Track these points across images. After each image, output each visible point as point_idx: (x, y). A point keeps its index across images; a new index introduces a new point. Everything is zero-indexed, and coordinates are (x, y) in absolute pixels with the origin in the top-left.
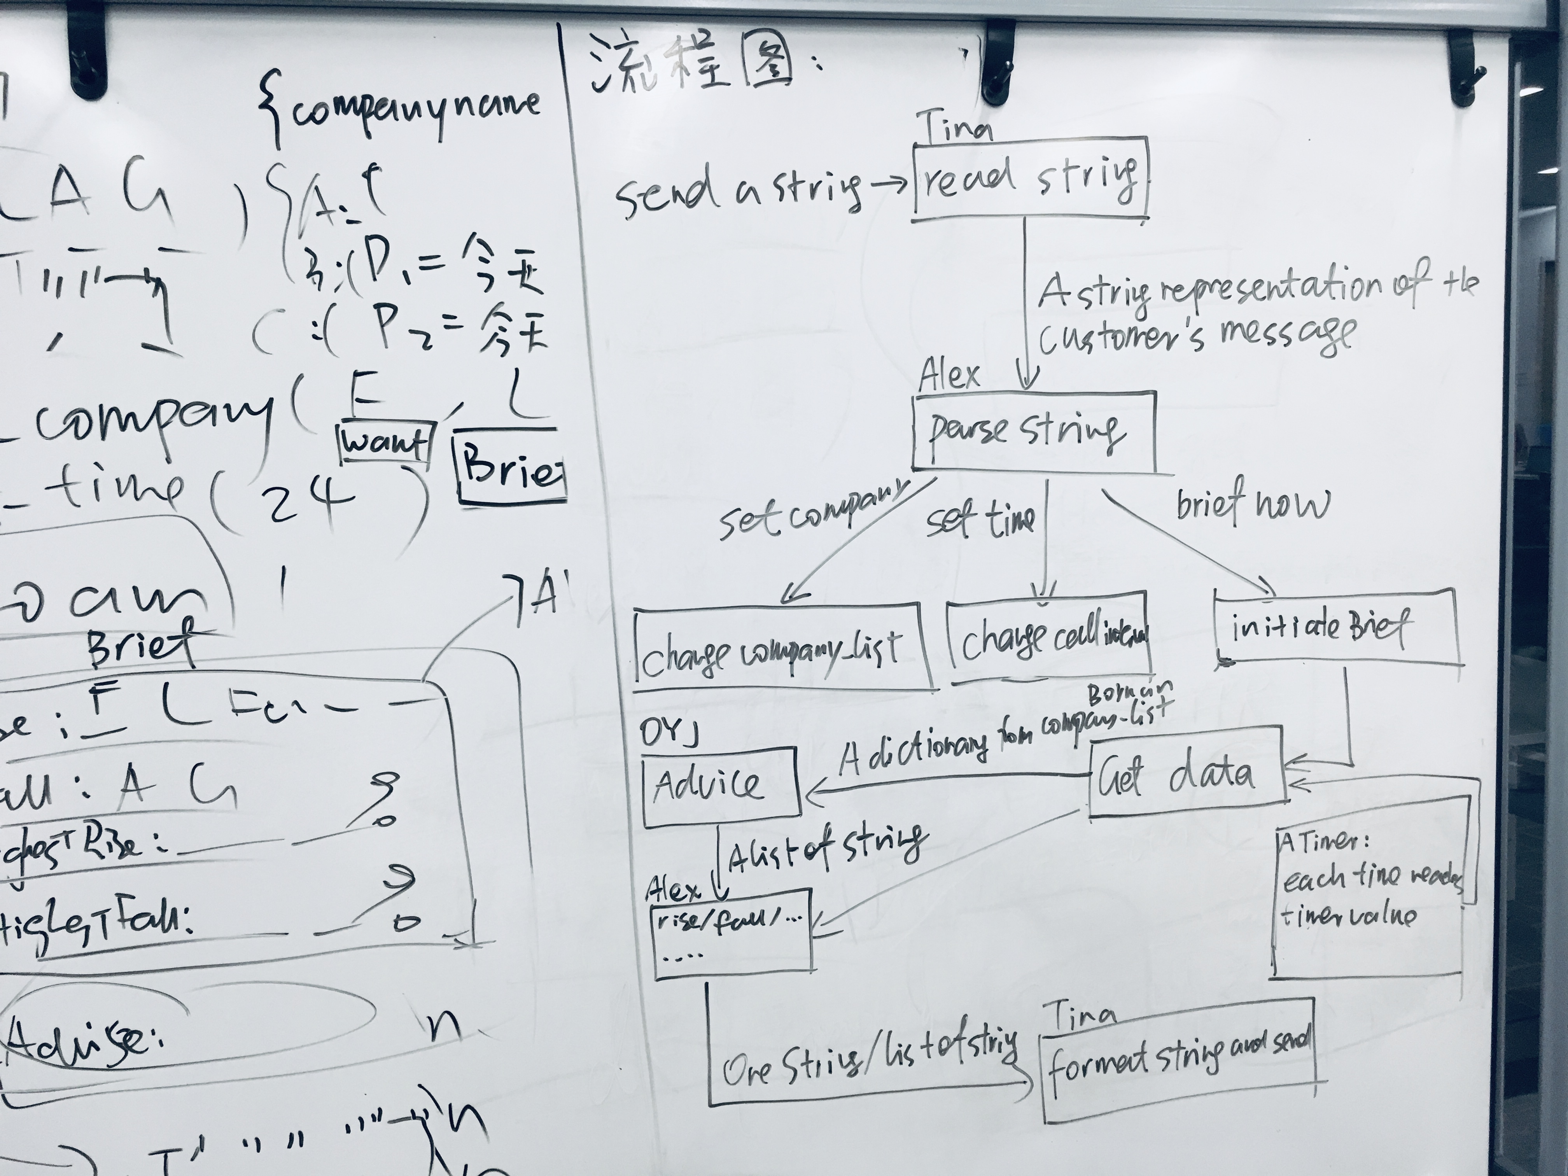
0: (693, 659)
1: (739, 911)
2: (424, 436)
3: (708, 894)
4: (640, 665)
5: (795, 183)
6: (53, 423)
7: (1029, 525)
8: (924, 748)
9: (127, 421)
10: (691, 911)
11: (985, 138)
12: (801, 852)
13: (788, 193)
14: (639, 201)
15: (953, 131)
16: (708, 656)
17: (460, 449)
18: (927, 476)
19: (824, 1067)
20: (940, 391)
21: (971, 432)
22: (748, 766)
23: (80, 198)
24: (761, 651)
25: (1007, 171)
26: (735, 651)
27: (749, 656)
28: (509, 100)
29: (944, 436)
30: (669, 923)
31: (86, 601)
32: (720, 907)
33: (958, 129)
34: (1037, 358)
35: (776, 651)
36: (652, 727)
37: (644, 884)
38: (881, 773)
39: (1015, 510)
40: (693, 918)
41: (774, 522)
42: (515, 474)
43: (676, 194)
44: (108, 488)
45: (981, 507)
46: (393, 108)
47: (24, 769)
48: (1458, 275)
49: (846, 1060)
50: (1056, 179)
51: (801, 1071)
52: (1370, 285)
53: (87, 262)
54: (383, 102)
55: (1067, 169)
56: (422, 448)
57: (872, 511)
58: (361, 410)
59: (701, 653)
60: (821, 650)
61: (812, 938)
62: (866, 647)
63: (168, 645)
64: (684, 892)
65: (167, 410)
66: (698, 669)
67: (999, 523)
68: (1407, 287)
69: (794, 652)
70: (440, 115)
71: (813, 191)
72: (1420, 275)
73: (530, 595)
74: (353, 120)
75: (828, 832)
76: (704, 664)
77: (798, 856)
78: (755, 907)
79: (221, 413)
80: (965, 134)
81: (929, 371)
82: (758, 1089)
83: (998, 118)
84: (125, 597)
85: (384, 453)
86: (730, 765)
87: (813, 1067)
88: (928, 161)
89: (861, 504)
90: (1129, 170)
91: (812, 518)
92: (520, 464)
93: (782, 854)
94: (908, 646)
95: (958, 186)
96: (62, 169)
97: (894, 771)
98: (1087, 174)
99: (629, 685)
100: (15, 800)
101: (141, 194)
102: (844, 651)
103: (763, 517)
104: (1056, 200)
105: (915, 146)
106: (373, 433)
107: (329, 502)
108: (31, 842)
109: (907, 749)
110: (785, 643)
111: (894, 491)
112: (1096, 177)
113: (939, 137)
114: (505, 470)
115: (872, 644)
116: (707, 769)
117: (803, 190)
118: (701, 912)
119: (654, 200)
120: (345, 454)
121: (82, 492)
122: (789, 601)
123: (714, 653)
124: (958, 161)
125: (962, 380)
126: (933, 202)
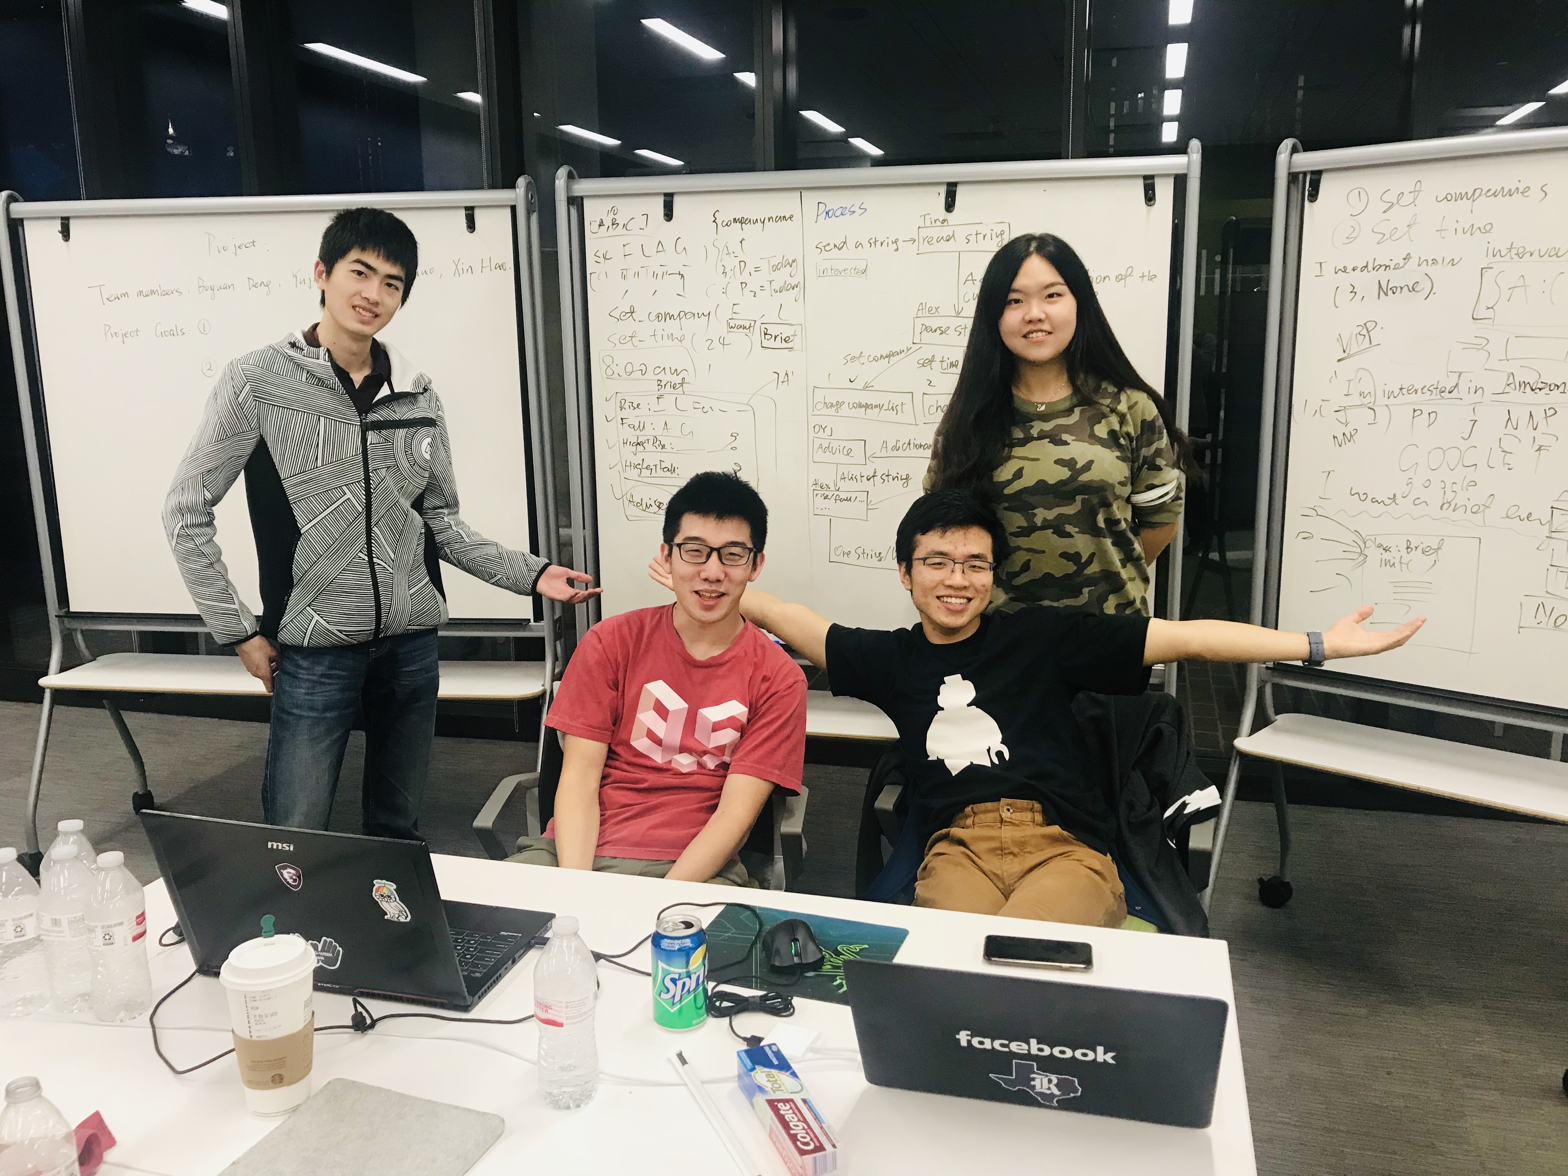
0: (832, 405)
1: (843, 496)
2: (752, 325)
3: (833, 488)
4: (814, 407)
5: (876, 241)
6: (653, 317)
8: (912, 446)
9: (672, 317)
10: (827, 493)
11: (946, 223)
12: (865, 478)
13: (873, 245)
14: (823, 248)
15: (933, 222)
16: (837, 405)
17: (763, 329)
18: (918, 346)
19: (869, 556)
20: (924, 315)
21: (935, 331)
22: (849, 445)
23: (664, 251)
24: (855, 405)
25: (953, 235)
26: (846, 404)
27: (851, 406)
28: (784, 217)
29: (925, 332)
30: (819, 496)
31: (657, 371)
32: (836, 493)
33: (935, 221)
34: (962, 304)
35: (860, 406)
36: (817, 428)
37: (812, 482)
38: (895, 453)
39: (951, 360)
40: (827, 495)
41: (862, 360)
42: (778, 338)
43: (835, 246)
44: (665, 337)
45: (938, 358)
46: (750, 221)
47: (638, 419)
48: (1146, 274)
49: (877, 555)
50: (973, 238)
51: (861, 556)
52: (1105, 278)
53: (664, 269)
54: (747, 219)
55: (977, 234)
56: (752, 328)
57: (897, 358)
58: (735, 316)
59: (835, 404)
60: (876, 406)
61: (868, 509)
62: (893, 407)
63: (678, 386)
64: (824, 486)
65: (682, 314)
66: (834, 409)
67: (945, 365)
68: (1122, 279)
69: (867, 406)
70: (764, 222)
71: (882, 244)
72: (1128, 274)
73: (781, 380)
74: (738, 225)
75: (875, 472)
76: (836, 407)
78: (848, 495)
79: (696, 315)
80: (938, 223)
81: (920, 308)
82: (845, 559)
83: (952, 218)
84: (667, 370)
85: (741, 330)
86: (842, 444)
87: (865, 555)
88: (924, 233)
89: (893, 355)
90: (1001, 234)
91: (875, 360)
92: (780, 335)
93: (859, 478)
94: (908, 407)
95: (934, 241)
96: (660, 242)
97: (900, 453)
98: (984, 236)
99: (810, 412)
100: (636, 428)
101: (680, 248)
102: (885, 407)
103: (859, 358)
104: (972, 245)
105: (919, 227)
106: (738, 323)
107: (724, 345)
108: (639, 441)
109: (906, 445)
110: (864, 403)
111: (905, 351)
112: (988, 237)
113: (928, 224)
114: (775, 337)
116: (835, 445)
117: (878, 244)
118: (830, 494)
119: (827, 248)
120: (729, 330)
121: (659, 338)
122: (866, 387)
123: (839, 404)
124: (935, 232)
125: (933, 311)
126: (925, 247)
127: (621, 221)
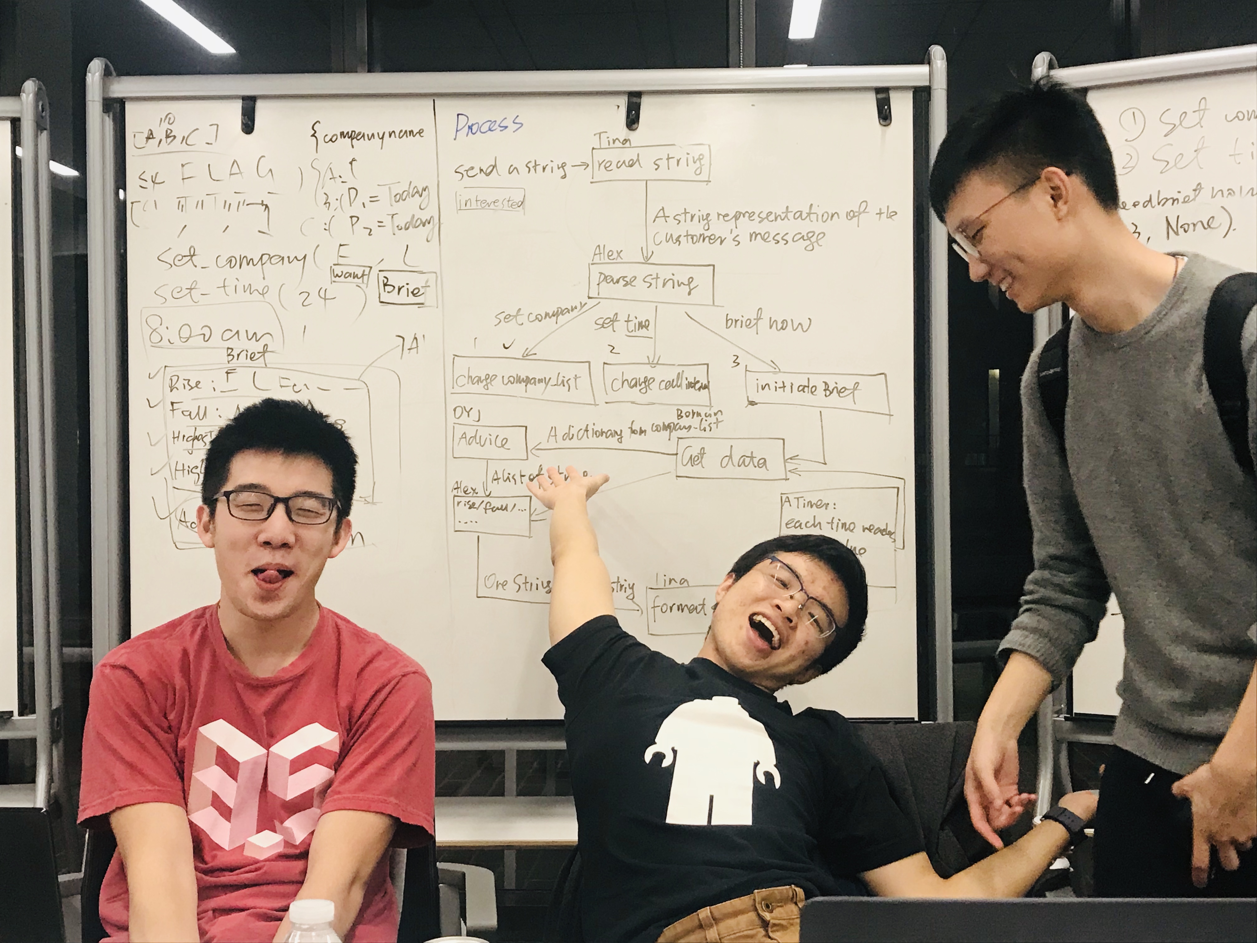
0: (479, 380)
1: (496, 503)
2: (366, 273)
3: (481, 493)
4: (455, 381)
5: (536, 165)
6: (222, 261)
7: (647, 327)
8: (590, 433)
9: (250, 261)
10: (473, 500)
11: (628, 144)
12: (527, 478)
13: (532, 170)
14: (465, 173)
15: (611, 142)
16: (486, 379)
17: (381, 279)
18: (595, 302)
19: (534, 587)
20: (602, 261)
21: (618, 282)
22: (503, 433)
23: (241, 173)
24: (512, 379)
25: (638, 160)
26: (499, 378)
27: (506, 381)
28: (411, 132)
29: (604, 283)
30: (462, 504)
31: (228, 335)
32: (487, 500)
33: (614, 141)
34: (652, 247)
35: (519, 380)
36: (459, 411)
37: (452, 485)
38: (568, 443)
39: (639, 320)
40: (474, 504)
41: (520, 319)
42: (404, 291)
43: (481, 170)
44: (240, 289)
45: (622, 317)
46: (363, 136)
47: (199, 403)
48: (884, 210)
49: (545, 584)
50: (663, 164)
51: (523, 586)
52: (832, 216)
53: (240, 198)
54: (359, 134)
55: (668, 159)
56: (365, 277)
57: (568, 316)
58: (341, 261)
59: (483, 378)
60: (540, 381)
61: (530, 521)
62: (563, 381)
63: (257, 356)
64: (470, 490)
65: (265, 258)
66: (481, 385)
67: (631, 326)
68: (854, 216)
69: (527, 381)
70: (382, 138)
71: (544, 169)
72: (862, 210)
73: (407, 345)
74: (347, 140)
75: (541, 469)
76: (484, 383)
77: (526, 480)
78: (504, 502)
79: (286, 260)
80: (618, 144)
81: (597, 252)
82: (500, 592)
83: (635, 137)
84: (243, 334)
85: (350, 279)
86: (495, 432)
87: (528, 585)
88: (600, 156)
89: (562, 313)
90: (700, 159)
91: (539, 319)
92: (406, 286)
93: (517, 477)
94: (584, 382)
95: (614, 166)
96: (235, 161)
97: (575, 443)
98: (678, 161)
99: (449, 390)
100: (193, 416)
101: (263, 170)
102: (553, 382)
103: (515, 316)
104: (663, 173)
105: (593, 149)
106: (346, 269)
107: (325, 299)
108: (197, 434)
109: (582, 432)
110: (523, 376)
111: (579, 308)
112: (683, 162)
113: (605, 144)
114: (399, 289)
115: (566, 380)
116: (484, 433)
117: (540, 169)
118: (478, 501)
119: (471, 173)
120: (334, 279)
121: (230, 290)
122: (526, 356)
123: (489, 378)
124: (614, 155)
125: (614, 257)
126: (601, 174)
127: (179, 131)
